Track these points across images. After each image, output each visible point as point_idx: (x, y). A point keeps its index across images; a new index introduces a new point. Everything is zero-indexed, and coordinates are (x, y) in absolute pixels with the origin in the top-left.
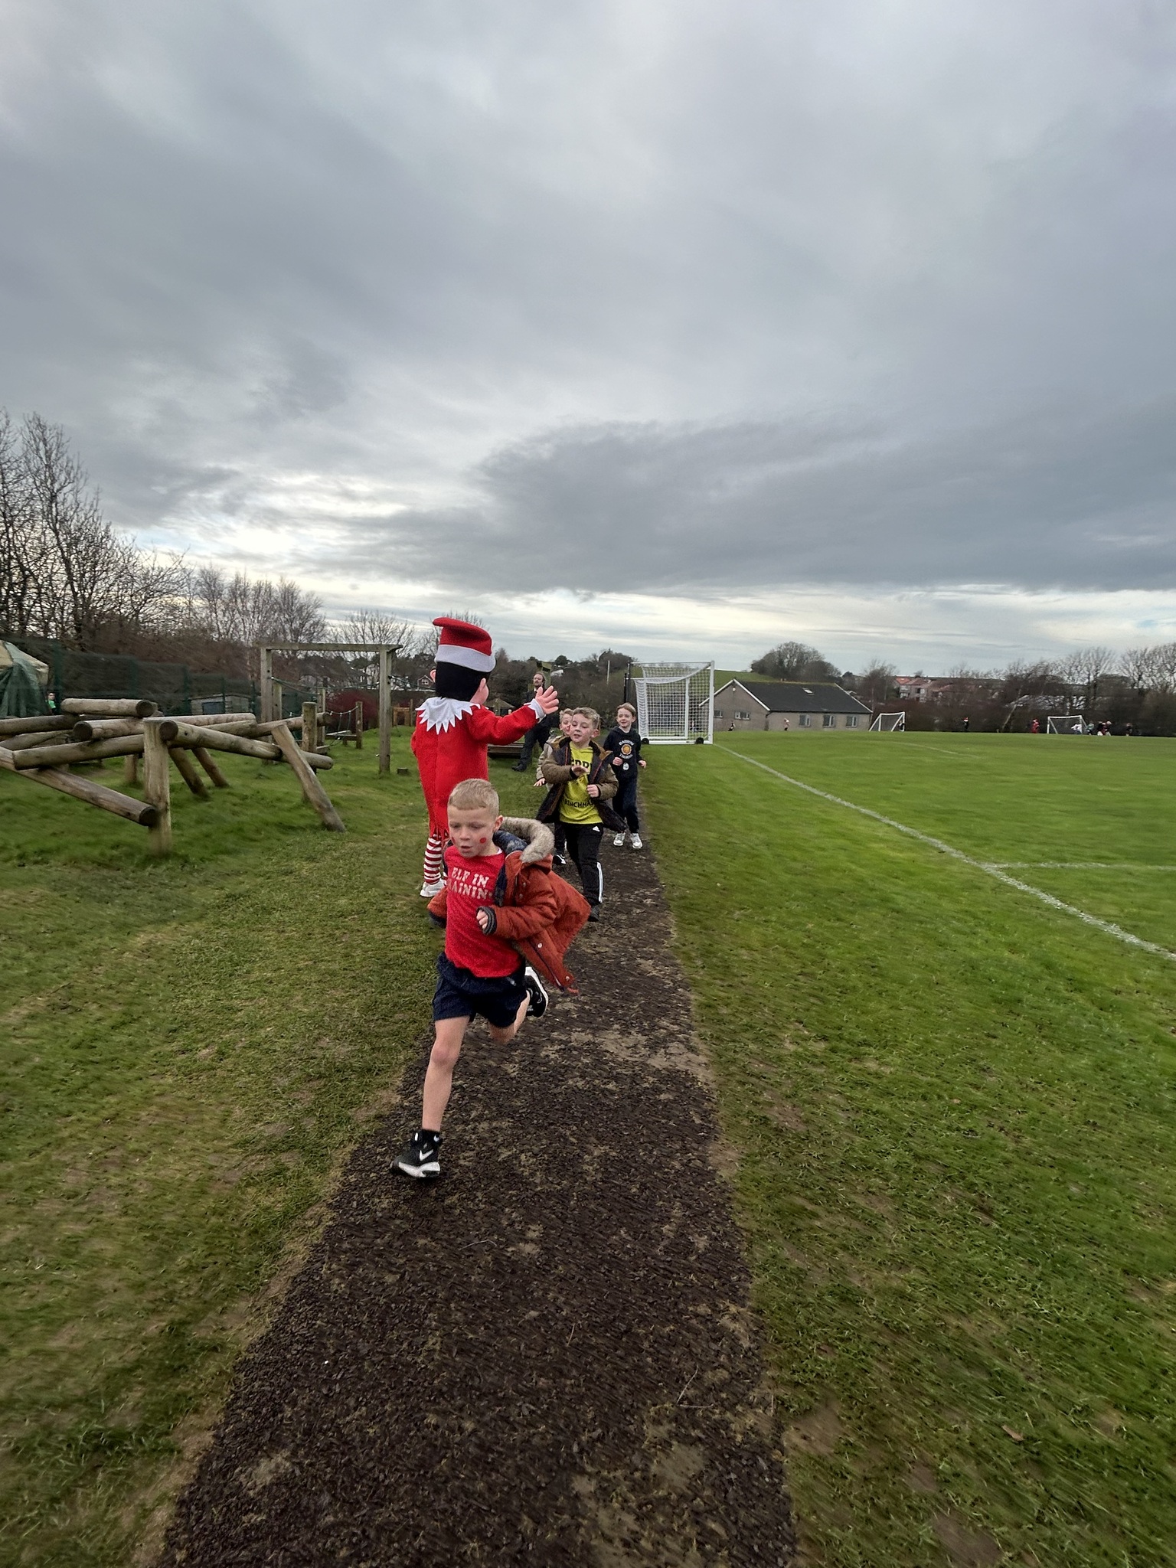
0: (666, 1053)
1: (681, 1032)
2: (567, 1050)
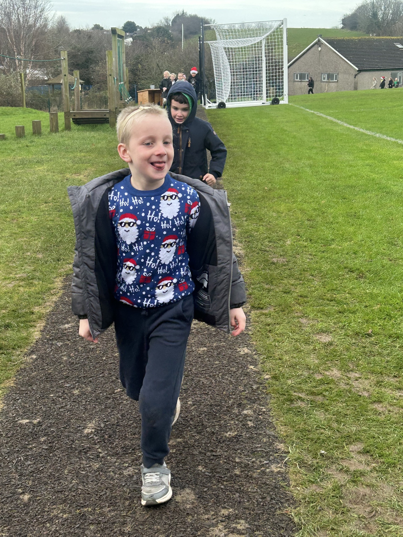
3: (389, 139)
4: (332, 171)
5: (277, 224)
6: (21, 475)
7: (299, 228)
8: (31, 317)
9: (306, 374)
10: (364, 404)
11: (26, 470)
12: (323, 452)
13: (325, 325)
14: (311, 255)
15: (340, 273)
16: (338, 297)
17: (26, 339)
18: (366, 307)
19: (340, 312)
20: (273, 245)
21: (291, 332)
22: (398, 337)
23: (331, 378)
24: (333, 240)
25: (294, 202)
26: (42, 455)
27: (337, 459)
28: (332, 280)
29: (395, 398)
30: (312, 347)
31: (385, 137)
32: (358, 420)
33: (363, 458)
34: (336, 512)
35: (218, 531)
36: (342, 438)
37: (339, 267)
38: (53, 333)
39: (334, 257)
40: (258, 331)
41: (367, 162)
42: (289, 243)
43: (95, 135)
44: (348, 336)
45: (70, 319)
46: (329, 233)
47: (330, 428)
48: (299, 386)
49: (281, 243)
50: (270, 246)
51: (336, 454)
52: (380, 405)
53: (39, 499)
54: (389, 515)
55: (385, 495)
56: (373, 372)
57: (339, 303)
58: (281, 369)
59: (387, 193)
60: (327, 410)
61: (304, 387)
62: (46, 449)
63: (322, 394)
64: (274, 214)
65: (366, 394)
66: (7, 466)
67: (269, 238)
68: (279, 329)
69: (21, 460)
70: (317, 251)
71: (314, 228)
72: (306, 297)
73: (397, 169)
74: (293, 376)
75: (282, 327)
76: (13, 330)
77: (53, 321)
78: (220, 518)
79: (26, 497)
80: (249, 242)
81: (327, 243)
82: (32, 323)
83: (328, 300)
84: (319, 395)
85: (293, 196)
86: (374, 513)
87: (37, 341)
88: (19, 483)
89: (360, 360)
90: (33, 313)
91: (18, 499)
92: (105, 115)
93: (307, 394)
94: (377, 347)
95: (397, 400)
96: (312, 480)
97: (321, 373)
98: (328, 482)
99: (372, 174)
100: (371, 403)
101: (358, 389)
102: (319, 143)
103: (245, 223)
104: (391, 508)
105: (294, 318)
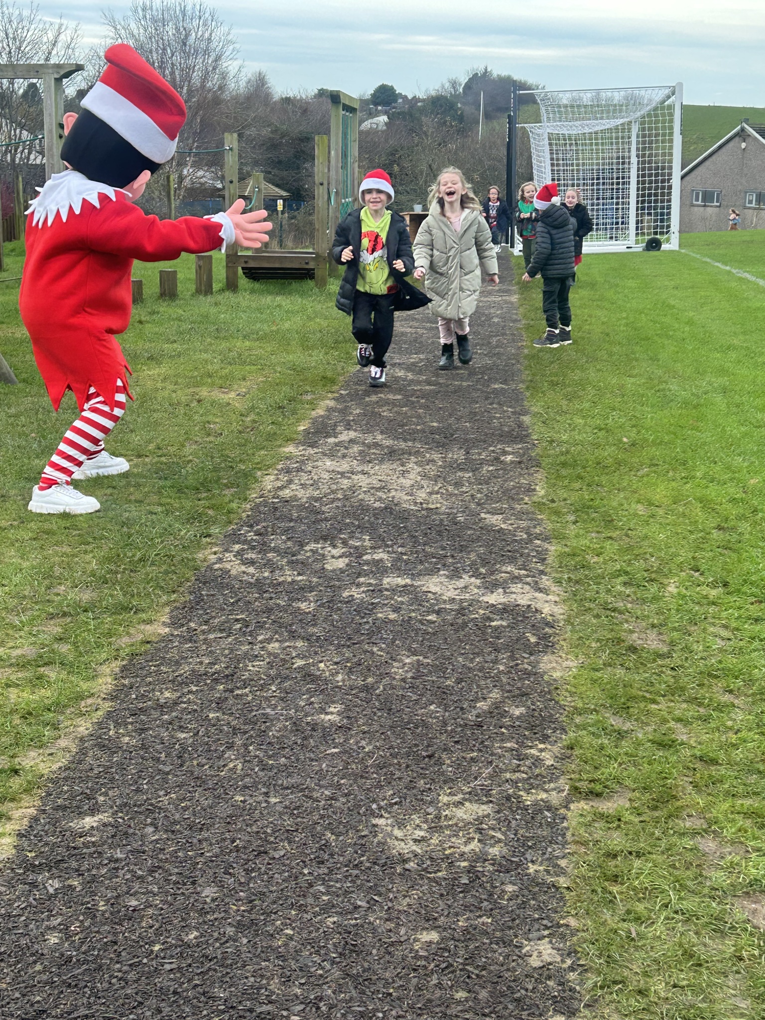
0: (505, 592)
1: (528, 576)
2: (377, 591)
5: (646, 537)
7: (697, 548)
8: (11, 782)
20: (635, 593)
25: (686, 480)
43: (284, 304)
45: (101, 800)
49: (653, 589)
50: (628, 596)
64: (640, 507)
67: (627, 573)
68: (641, 872)
70: (740, 617)
71: (734, 551)
72: (714, 762)
77: (59, 802)
80: (577, 582)
82: (6, 807)
92: (307, 263)
103: (572, 530)
105: (683, 833)
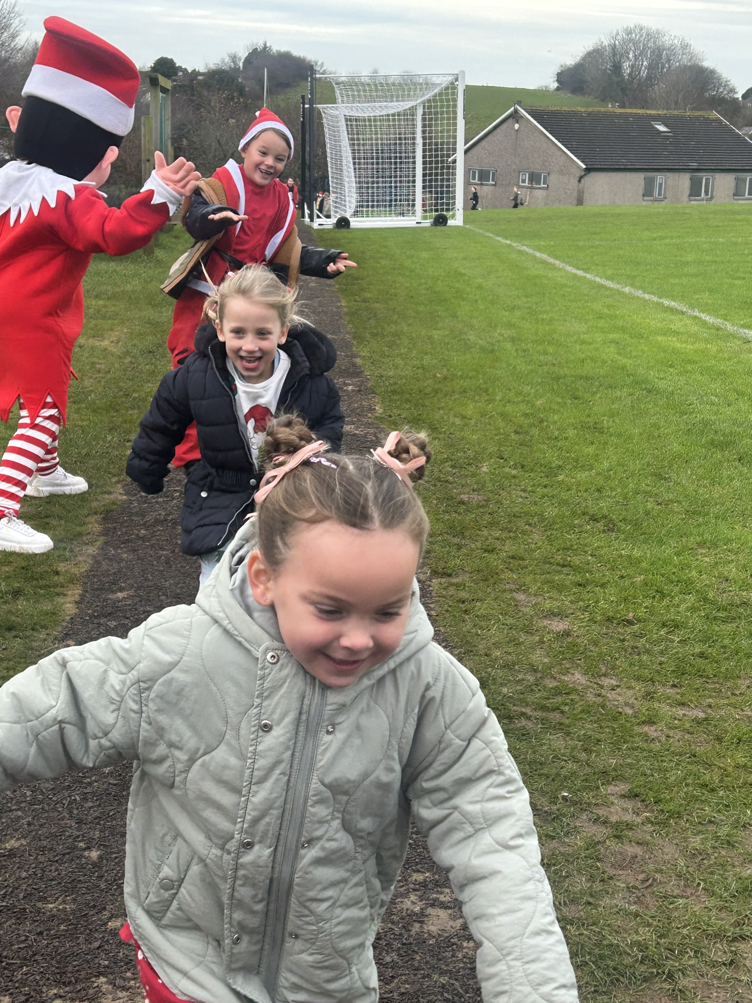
3: (647, 296)
4: (551, 349)
5: (464, 438)
6: (80, 822)
7: (501, 445)
8: (56, 578)
9: (531, 678)
10: (628, 725)
11: (86, 815)
12: (566, 794)
13: (557, 604)
14: (524, 491)
15: (576, 522)
16: (576, 560)
17: (54, 614)
18: (622, 577)
19: (580, 585)
20: (459, 472)
21: (502, 614)
22: (676, 626)
23: (571, 686)
24: (560, 467)
25: (489, 401)
26: (110, 794)
27: (589, 804)
28: (562, 532)
29: (675, 719)
30: (537, 638)
31: (639, 293)
32: (618, 749)
33: (629, 805)
34: (592, 879)
35: (409, 903)
36: (594, 773)
37: (574, 513)
38: (97, 606)
39: (564, 495)
40: (447, 611)
41: (611, 336)
42: (485, 469)
43: (118, 269)
44: (595, 622)
45: (123, 585)
46: (553, 456)
47: (576, 760)
48: (521, 696)
49: (472, 469)
50: (455, 473)
51: (586, 796)
52: (653, 728)
53: (116, 858)
54: (674, 885)
55: (666, 857)
56: (638, 678)
57: (576, 569)
58: (490, 670)
59: (649, 391)
60: (568, 734)
61: (530, 698)
62: (115, 785)
63: (558, 708)
64: (457, 419)
65: (630, 712)
66: (55, 809)
67: (452, 460)
68: (481, 608)
69: (75, 800)
70: (534, 485)
71: (528, 446)
72: (522, 558)
73: (664, 351)
74: (510, 681)
75: (485, 606)
76: (28, 600)
77: (95, 586)
78: (412, 886)
79: (94, 854)
81: (551, 472)
82: (58, 590)
83: (558, 564)
84: (554, 710)
85: (486, 391)
86: (650, 881)
87: (72, 619)
88: (78, 833)
89: (617, 659)
90: (57, 573)
91: (82, 856)
93: (535, 710)
94: (643, 640)
95: (680, 720)
96: (551, 834)
97: (555, 678)
98: (576, 837)
99: (620, 358)
100: (638, 724)
101: (616, 703)
102: (524, 300)
104: (677, 876)
105: (505, 591)
